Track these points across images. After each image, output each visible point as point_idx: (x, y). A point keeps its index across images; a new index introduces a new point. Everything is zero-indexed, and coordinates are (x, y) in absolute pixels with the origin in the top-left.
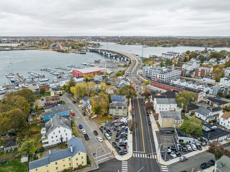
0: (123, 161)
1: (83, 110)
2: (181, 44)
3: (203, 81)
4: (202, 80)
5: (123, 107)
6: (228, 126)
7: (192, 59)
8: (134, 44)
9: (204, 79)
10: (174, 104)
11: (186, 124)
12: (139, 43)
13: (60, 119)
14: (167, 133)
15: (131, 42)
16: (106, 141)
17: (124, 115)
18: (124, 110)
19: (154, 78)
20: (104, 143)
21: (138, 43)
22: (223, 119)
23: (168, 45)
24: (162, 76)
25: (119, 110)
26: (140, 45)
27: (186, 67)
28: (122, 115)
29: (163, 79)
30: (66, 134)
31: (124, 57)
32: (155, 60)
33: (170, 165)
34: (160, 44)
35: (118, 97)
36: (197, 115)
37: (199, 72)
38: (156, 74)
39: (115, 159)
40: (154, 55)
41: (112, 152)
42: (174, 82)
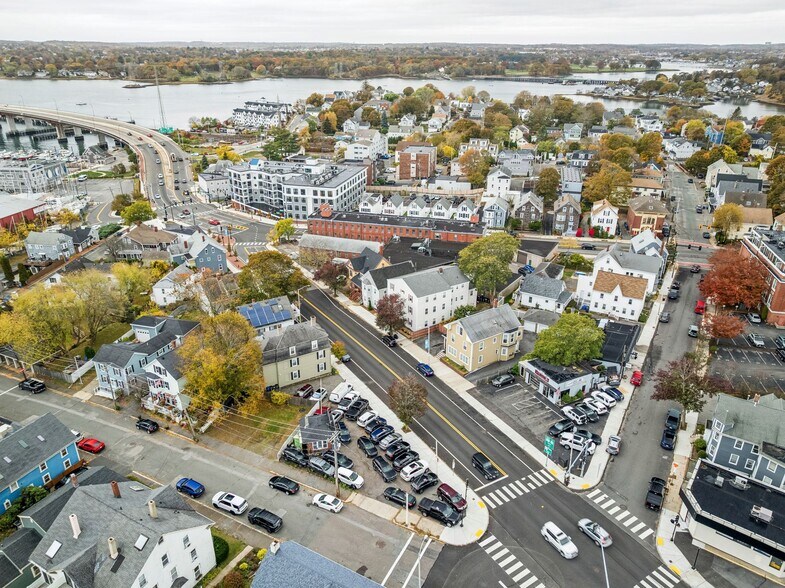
0: (481, 540)
1: (118, 409)
2: (260, 73)
3: (438, 191)
4: (432, 188)
5: (314, 343)
6: (614, 308)
7: (349, 121)
8: (80, 77)
9: (438, 183)
10: (460, 286)
11: (563, 339)
12: (101, 73)
13: (119, 496)
14: (503, 385)
15: (59, 68)
16: (355, 498)
17: (322, 372)
18: (321, 352)
19: (293, 204)
20: (351, 509)
21: (93, 71)
22: (599, 294)
23: (218, 75)
24: (323, 194)
25: (303, 358)
26: (102, 78)
27: (358, 150)
28: (316, 374)
29: (331, 202)
30: (193, 552)
31: (78, 133)
32: (224, 138)
33: (602, 480)
34: (189, 75)
35: (259, 310)
36: (525, 302)
37: (412, 165)
38: (299, 188)
39: (448, 547)
40: (207, 119)
41: (416, 528)
42: (369, 210)
